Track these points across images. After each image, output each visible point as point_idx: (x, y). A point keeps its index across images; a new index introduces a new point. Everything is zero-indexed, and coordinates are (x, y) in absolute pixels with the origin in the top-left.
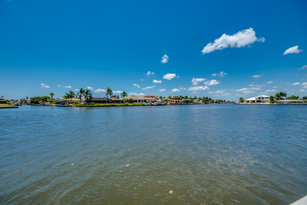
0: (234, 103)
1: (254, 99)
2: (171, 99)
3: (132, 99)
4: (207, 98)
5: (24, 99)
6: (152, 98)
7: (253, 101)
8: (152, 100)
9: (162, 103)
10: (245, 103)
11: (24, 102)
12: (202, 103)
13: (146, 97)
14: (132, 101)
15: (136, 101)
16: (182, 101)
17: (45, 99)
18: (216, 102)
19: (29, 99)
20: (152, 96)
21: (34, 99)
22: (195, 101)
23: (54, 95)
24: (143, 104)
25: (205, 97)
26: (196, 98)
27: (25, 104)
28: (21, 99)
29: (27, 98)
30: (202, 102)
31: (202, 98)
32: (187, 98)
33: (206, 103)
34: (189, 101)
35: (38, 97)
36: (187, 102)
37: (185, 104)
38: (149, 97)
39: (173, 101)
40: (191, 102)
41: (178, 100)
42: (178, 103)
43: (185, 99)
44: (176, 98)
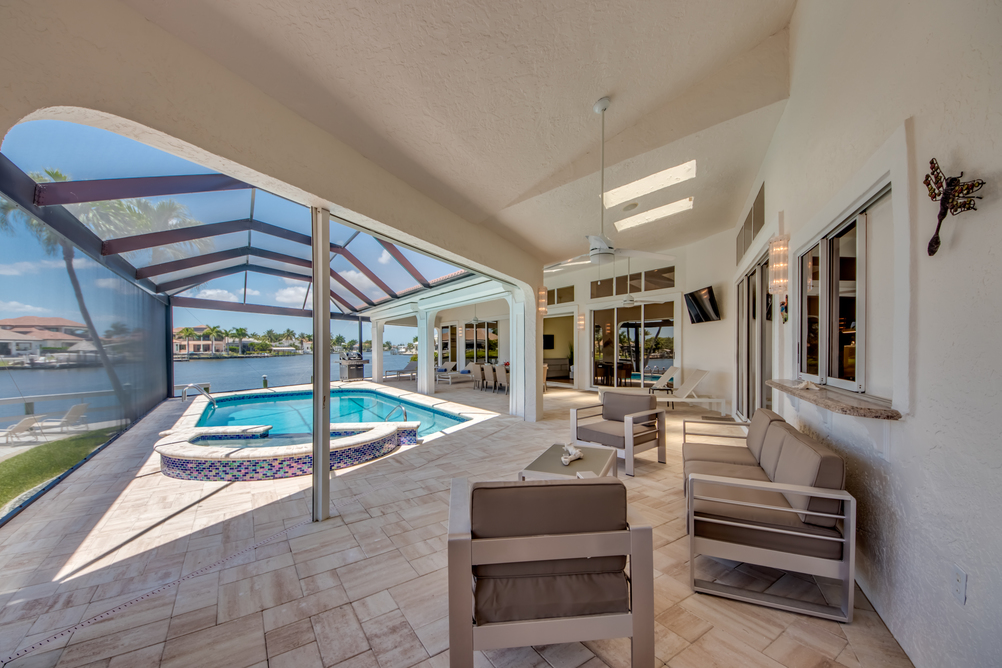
6: (47, 334)
13: (12, 327)
16: (222, 345)
20: (53, 324)
22: (284, 346)
26: (289, 335)
32: (245, 335)
34: (252, 344)
36: (246, 348)
37: (235, 355)
38: (33, 329)
39: (182, 347)
40: (264, 348)
41: (203, 343)
42: (202, 351)
43: (237, 339)
44: (189, 335)
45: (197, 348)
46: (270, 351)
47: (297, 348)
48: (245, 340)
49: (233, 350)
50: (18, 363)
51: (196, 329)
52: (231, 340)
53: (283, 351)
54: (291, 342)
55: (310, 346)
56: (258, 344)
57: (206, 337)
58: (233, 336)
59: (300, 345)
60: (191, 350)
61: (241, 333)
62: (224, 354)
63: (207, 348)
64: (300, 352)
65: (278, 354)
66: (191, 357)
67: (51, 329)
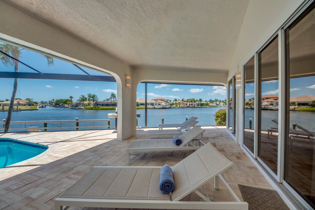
5: (52, 101)
8: (160, 103)
11: (51, 103)
15: (144, 104)
17: (66, 102)
19: (54, 101)
21: (58, 102)
23: (73, 98)
27: (52, 105)
28: (50, 101)
29: (53, 100)
35: (62, 99)
36: (202, 105)
37: (198, 106)
39: (186, 104)
40: (207, 105)
41: (191, 103)
42: (191, 105)
43: (199, 102)
44: (188, 101)
45: (190, 104)
46: (209, 105)
47: (218, 105)
48: (202, 102)
49: (199, 105)
51: (189, 100)
52: (197, 102)
53: (213, 106)
54: (216, 103)
55: (222, 104)
56: (205, 103)
57: (192, 102)
58: (198, 101)
59: (219, 104)
60: (188, 105)
61: (201, 100)
62: (196, 106)
63: (192, 105)
64: (219, 106)
65: (211, 107)
66: (188, 107)
67: (162, 100)
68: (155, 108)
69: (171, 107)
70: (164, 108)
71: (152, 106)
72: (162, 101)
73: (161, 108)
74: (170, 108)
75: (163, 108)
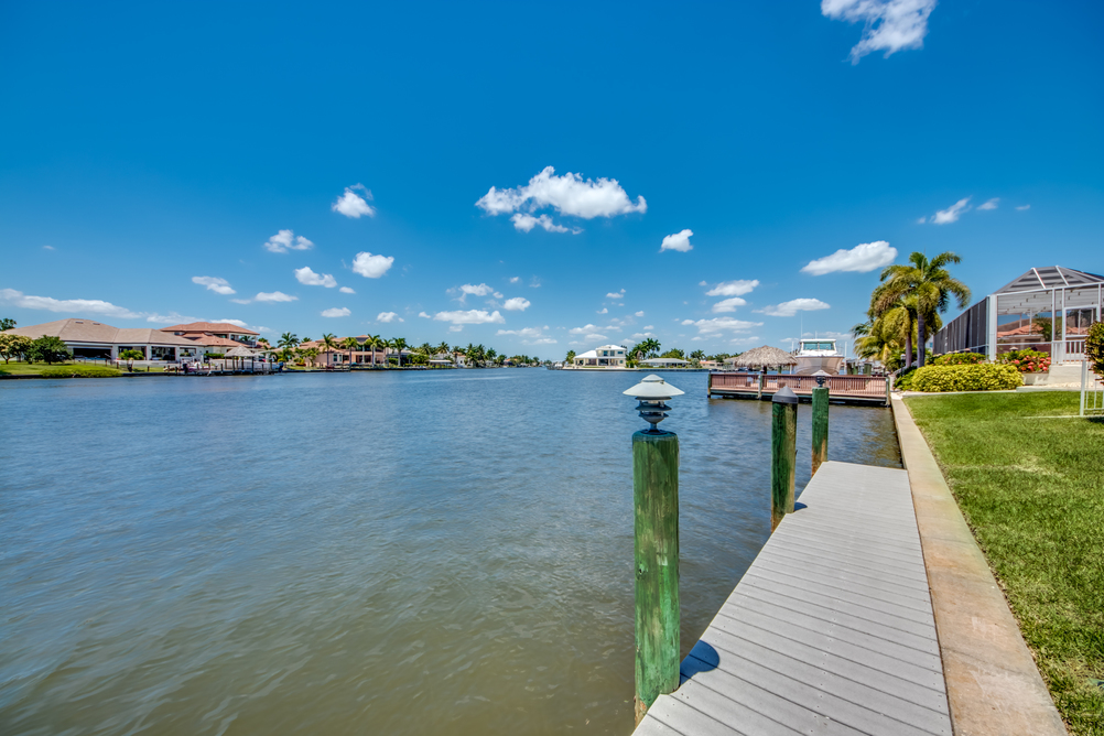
0: (550, 365)
1: (592, 354)
2: (333, 349)
3: (56, 341)
4: (481, 348)
6: (214, 340)
7: (592, 362)
8: (216, 351)
9: (258, 365)
10: (574, 366)
12: (463, 364)
14: (58, 349)
15: (103, 353)
16: (382, 356)
18: (510, 364)
20: (221, 330)
22: (440, 358)
24: (130, 369)
25: (476, 345)
26: (444, 348)
30: (466, 363)
31: (464, 346)
32: (404, 346)
33: (477, 366)
34: (411, 357)
36: (405, 360)
37: (395, 366)
38: (203, 335)
39: (346, 358)
40: (421, 361)
41: (364, 353)
42: (363, 362)
43: (396, 351)
44: (352, 344)
45: (359, 359)
46: (427, 363)
48: (404, 351)
49: (394, 362)
50: (173, 369)
51: (359, 339)
52: (390, 351)
53: (439, 363)
54: (445, 355)
56: (416, 356)
57: (367, 348)
58: (393, 346)
60: (354, 361)
61: (401, 344)
62: (384, 365)
63: (368, 359)
64: (454, 366)
65: (435, 367)
66: (353, 368)
67: (219, 335)
68: (187, 371)
69: (284, 369)
70: (246, 373)
71: (164, 363)
72: (225, 341)
73: (225, 374)
74: (280, 370)
75: (236, 373)
